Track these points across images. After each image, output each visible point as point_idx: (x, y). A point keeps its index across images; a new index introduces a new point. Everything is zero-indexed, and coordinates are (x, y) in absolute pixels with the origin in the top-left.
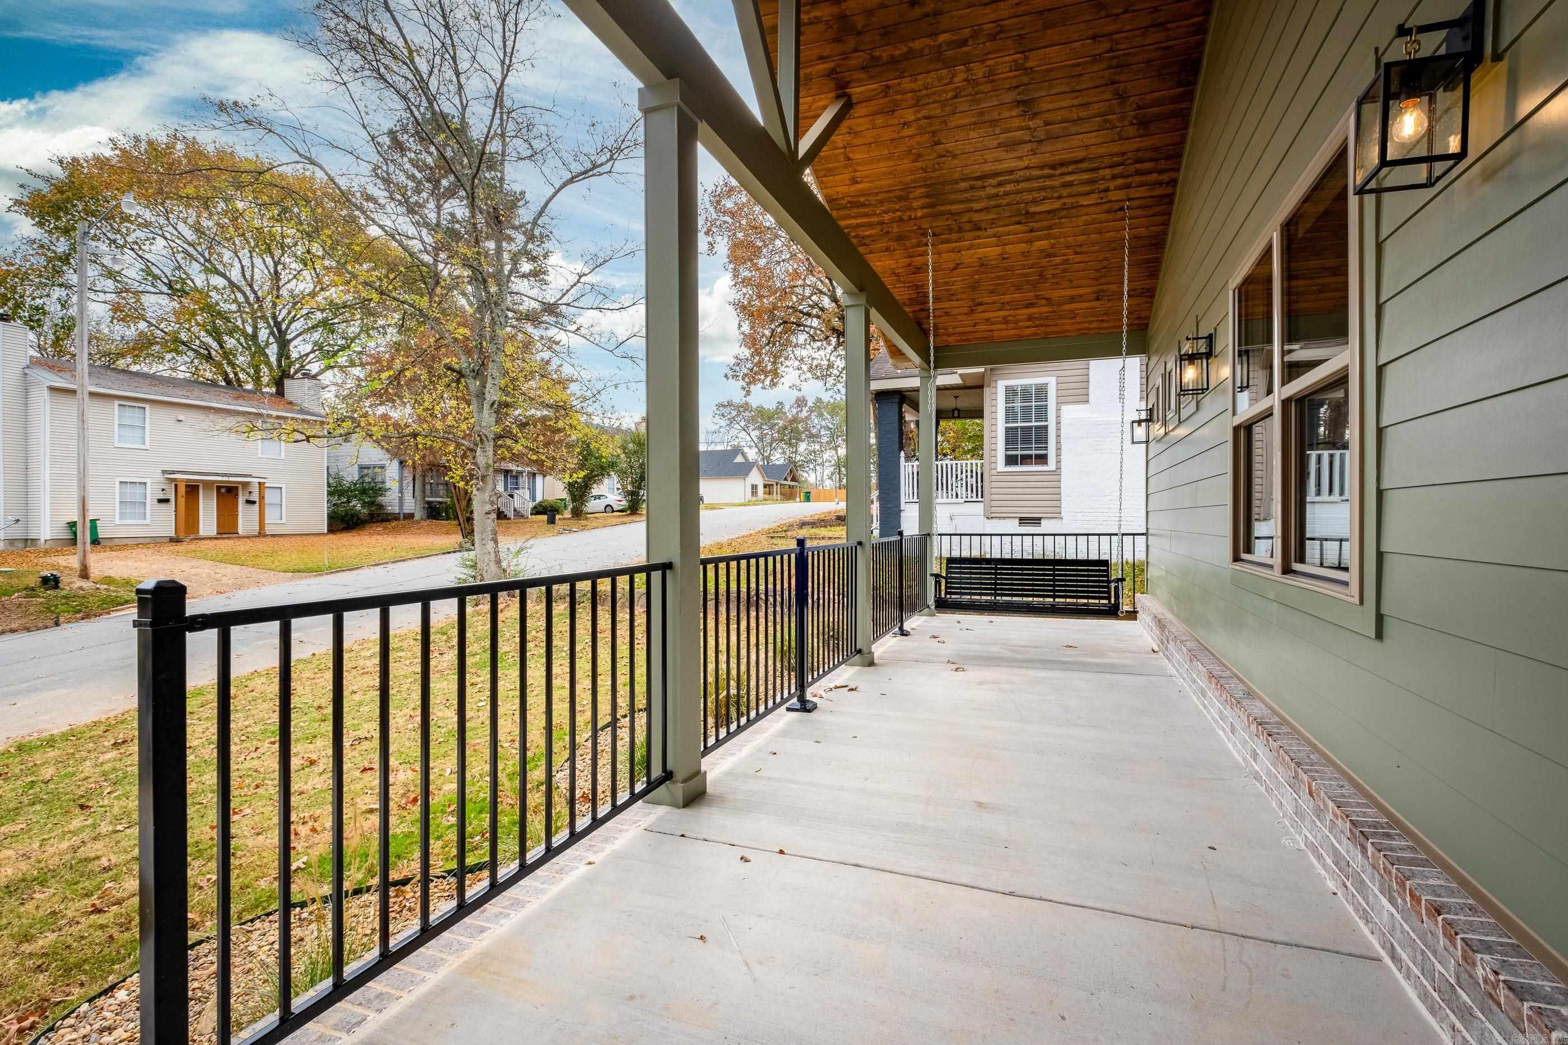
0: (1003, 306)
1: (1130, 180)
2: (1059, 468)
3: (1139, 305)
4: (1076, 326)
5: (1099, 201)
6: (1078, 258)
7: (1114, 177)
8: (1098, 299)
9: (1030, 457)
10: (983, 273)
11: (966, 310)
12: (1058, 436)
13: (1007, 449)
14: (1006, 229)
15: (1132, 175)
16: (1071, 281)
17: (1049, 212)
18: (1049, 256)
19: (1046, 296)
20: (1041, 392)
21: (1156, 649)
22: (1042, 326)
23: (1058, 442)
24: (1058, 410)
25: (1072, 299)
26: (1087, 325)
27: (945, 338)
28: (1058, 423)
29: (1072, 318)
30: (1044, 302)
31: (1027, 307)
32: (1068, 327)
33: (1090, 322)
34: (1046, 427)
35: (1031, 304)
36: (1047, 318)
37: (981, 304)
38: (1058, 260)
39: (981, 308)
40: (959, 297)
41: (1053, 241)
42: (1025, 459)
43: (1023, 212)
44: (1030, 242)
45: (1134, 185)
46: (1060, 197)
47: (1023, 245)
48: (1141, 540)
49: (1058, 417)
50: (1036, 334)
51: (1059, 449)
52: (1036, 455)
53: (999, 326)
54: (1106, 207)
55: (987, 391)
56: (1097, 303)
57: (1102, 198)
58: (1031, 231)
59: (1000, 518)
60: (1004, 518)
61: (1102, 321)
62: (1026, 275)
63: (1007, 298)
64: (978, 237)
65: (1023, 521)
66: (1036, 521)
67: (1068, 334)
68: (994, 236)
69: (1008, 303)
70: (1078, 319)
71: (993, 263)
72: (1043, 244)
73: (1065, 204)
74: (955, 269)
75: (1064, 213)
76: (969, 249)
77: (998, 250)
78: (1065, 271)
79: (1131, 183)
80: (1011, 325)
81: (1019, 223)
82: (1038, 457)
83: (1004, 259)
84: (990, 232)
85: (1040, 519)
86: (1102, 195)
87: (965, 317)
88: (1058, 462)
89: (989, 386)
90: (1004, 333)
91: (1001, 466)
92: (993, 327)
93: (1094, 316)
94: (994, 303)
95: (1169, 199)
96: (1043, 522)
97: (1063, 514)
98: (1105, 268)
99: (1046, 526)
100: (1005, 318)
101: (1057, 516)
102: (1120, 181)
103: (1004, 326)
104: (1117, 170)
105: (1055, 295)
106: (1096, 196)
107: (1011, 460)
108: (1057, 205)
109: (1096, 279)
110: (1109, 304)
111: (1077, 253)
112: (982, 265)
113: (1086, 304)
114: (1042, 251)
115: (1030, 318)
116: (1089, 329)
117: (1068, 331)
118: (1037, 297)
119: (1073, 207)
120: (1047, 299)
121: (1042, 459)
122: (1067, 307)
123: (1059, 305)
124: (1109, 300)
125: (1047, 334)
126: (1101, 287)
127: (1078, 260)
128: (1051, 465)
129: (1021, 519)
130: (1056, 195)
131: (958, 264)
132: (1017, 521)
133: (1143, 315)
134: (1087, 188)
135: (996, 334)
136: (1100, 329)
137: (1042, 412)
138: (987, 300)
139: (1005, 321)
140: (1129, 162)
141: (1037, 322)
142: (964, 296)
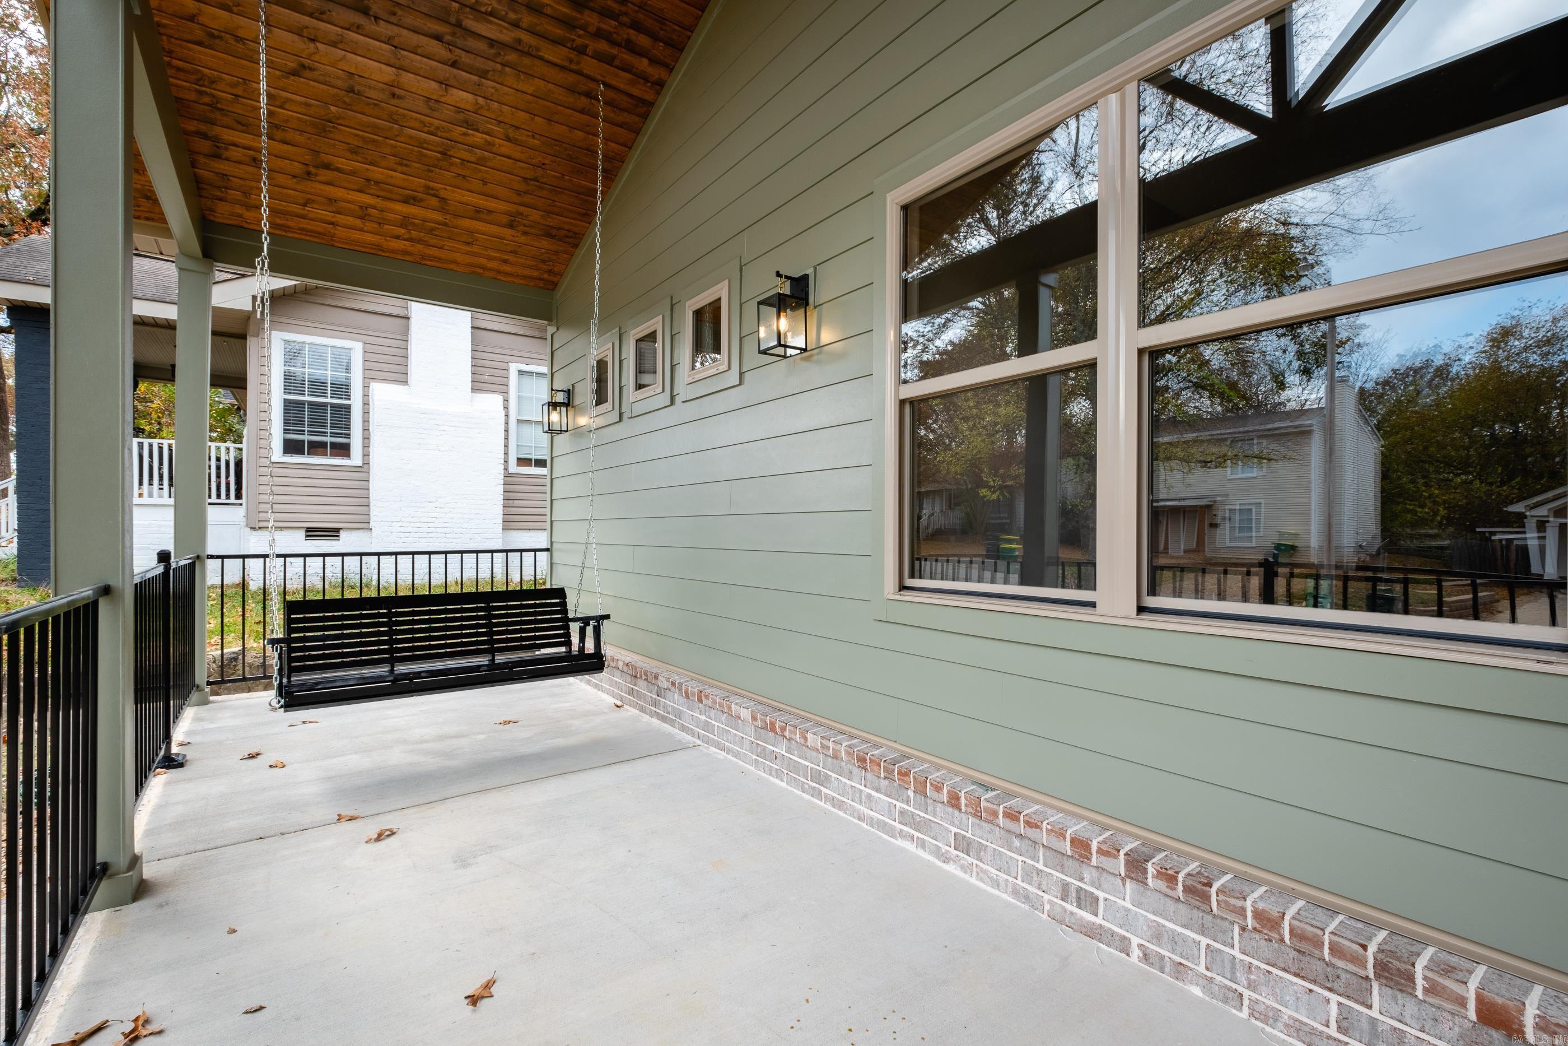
0: (367, 184)
1: (615, 51)
2: (366, 463)
3: (557, 253)
4: (469, 259)
5: (566, 64)
6: (506, 148)
7: (599, 34)
8: (511, 226)
9: (323, 445)
10: (347, 106)
11: (297, 168)
12: (366, 421)
13: (286, 431)
14: (415, 39)
15: (619, 45)
16: (485, 183)
17: (492, 42)
18: (467, 124)
19: (442, 194)
20: (342, 359)
21: (619, 703)
22: (419, 241)
23: (366, 430)
24: (366, 387)
25: (478, 213)
26: (483, 261)
27: (239, 210)
28: (366, 404)
29: (468, 243)
30: (434, 202)
31: (406, 201)
32: (458, 257)
33: (490, 258)
34: (348, 408)
35: (414, 199)
36: (431, 231)
37: (327, 167)
38: (479, 138)
39: (325, 175)
40: (290, 135)
41: (481, 100)
42: (317, 448)
43: (453, 20)
44: (445, 84)
45: (617, 62)
46: (516, 25)
47: (434, 85)
48: (543, 557)
49: (366, 396)
50: (405, 252)
51: (366, 438)
52: (332, 444)
53: (350, 220)
54: (571, 78)
55: (252, 343)
56: (508, 232)
57: (571, 61)
58: (454, 64)
59: (272, 529)
60: (282, 529)
61: (505, 261)
62: (421, 144)
63: (377, 173)
64: (358, 29)
65: (312, 533)
66: (333, 533)
67: (453, 266)
68: (389, 41)
69: (377, 183)
70: (475, 249)
71: (372, 94)
72: (462, 97)
73: (519, 41)
74: (295, 73)
75: (512, 57)
76: (334, 44)
77: (388, 73)
78: (481, 162)
79: (614, 57)
80: (370, 226)
81: (438, 38)
82: (334, 446)
83: (394, 95)
84: (383, 29)
85: (337, 530)
86: (573, 55)
87: (291, 182)
88: (366, 455)
89: (257, 335)
90: (356, 235)
91: (277, 454)
92: (341, 219)
93: (499, 250)
94: (353, 173)
95: (644, 108)
96: (342, 534)
97: (372, 524)
98: (536, 180)
99: (347, 541)
100: (364, 207)
101: (364, 524)
102: (603, 46)
103: (358, 222)
104: (608, 25)
105: (458, 196)
106: (563, 51)
107: (292, 447)
108: (507, 36)
109: (519, 193)
110: (523, 239)
111: (508, 139)
112: (351, 90)
113: (494, 229)
114: (459, 110)
115: (405, 222)
116: (484, 268)
117: (455, 262)
118: (428, 190)
119: (529, 54)
120: (443, 200)
121: (343, 450)
122: (467, 223)
123: (456, 216)
124: (525, 233)
125: (423, 257)
126: (522, 209)
127: (504, 150)
128: (356, 458)
129: (309, 530)
130: (512, 16)
131: (303, 66)
132: (302, 534)
133: (556, 269)
134: (558, 31)
135: (340, 232)
136: (499, 272)
137: (343, 387)
138: (341, 163)
139: (363, 213)
140: (625, 19)
141: (414, 234)
142: (298, 138)
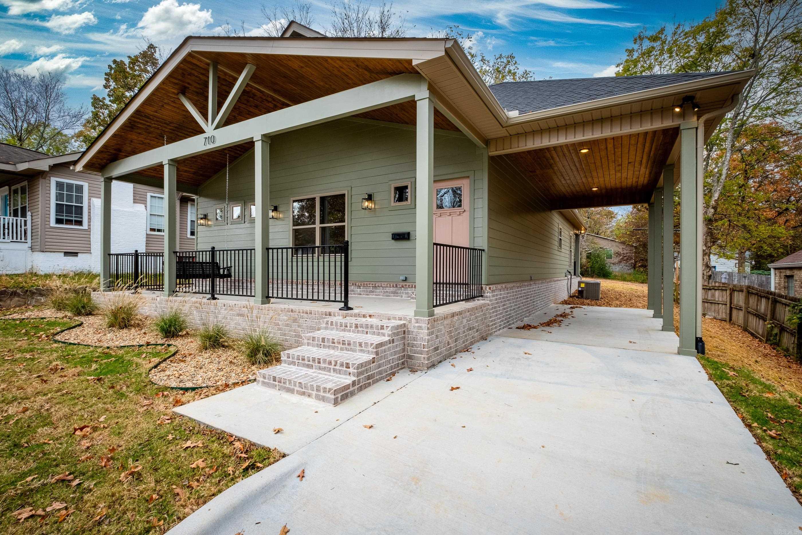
2: (89, 229)
9: (71, 221)
12: (89, 212)
13: (56, 215)
20: (80, 189)
23: (89, 216)
24: (89, 200)
28: (89, 206)
34: (82, 207)
42: (69, 222)
49: (89, 203)
51: (89, 219)
55: (42, 181)
59: (51, 252)
60: (54, 252)
65: (67, 254)
66: (75, 254)
82: (76, 221)
85: (77, 253)
88: (89, 225)
89: (46, 179)
91: (53, 223)
96: (79, 255)
97: (91, 252)
99: (81, 257)
101: (88, 252)
107: (59, 221)
121: (80, 223)
128: (85, 226)
129: (65, 253)
132: (63, 254)
137: (80, 199)
